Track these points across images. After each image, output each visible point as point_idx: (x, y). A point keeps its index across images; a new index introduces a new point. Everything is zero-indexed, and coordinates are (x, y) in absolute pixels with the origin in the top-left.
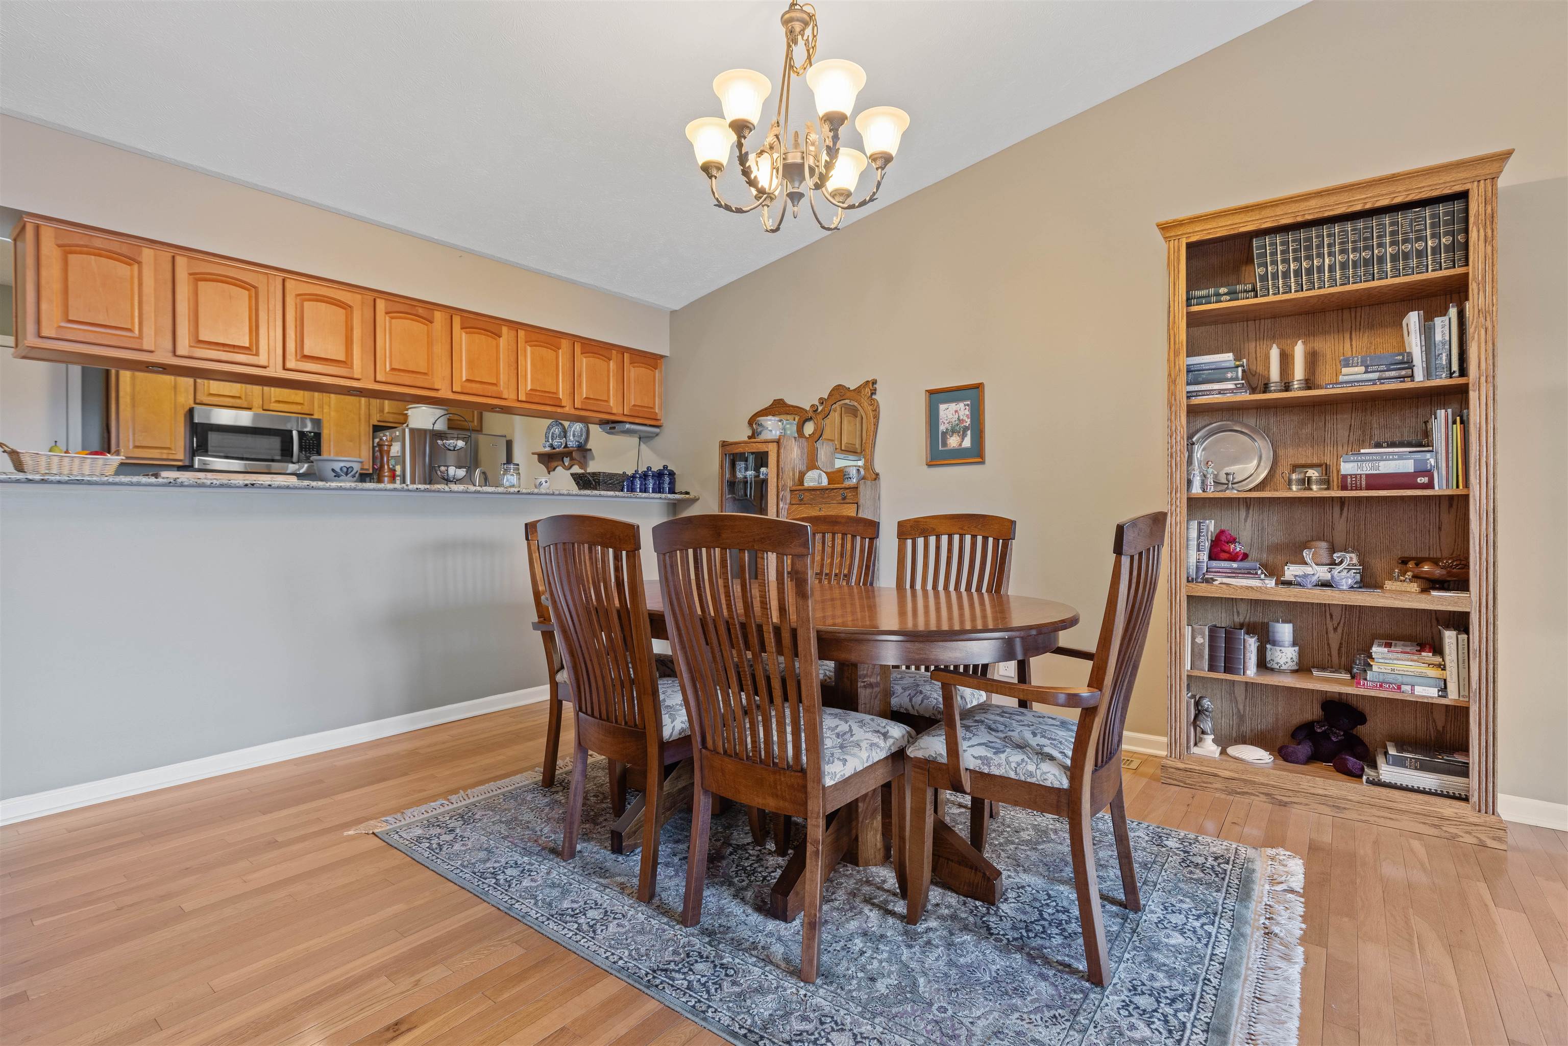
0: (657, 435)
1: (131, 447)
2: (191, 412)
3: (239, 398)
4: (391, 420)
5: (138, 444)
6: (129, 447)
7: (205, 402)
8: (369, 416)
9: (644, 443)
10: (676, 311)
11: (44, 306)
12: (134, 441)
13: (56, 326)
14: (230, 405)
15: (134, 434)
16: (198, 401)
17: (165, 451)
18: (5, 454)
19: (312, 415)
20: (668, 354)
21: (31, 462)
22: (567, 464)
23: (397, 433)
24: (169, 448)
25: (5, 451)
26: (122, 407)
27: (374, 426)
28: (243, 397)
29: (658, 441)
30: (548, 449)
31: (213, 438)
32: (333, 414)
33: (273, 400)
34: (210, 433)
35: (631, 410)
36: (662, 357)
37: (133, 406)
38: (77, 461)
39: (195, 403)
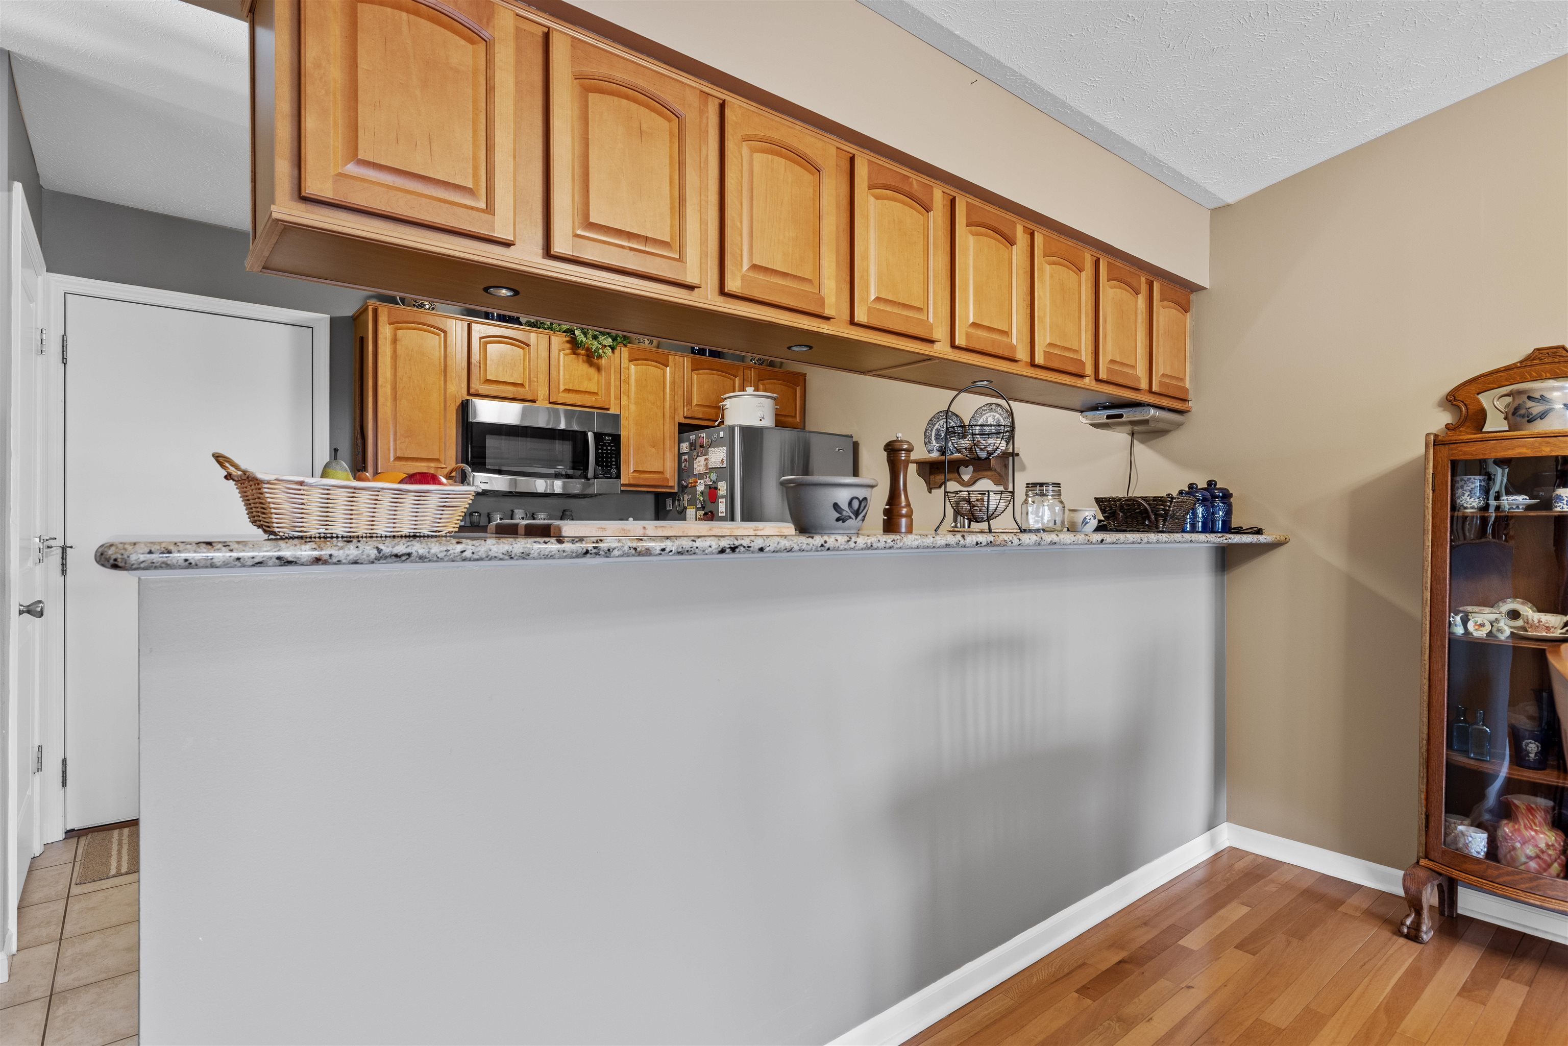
0: (1179, 425)
1: (392, 459)
2: (464, 408)
3: (522, 385)
4: (700, 416)
5: (399, 454)
6: (389, 459)
7: (481, 392)
8: (674, 410)
9: (1143, 442)
10: (1229, 205)
11: (310, 123)
12: (395, 450)
13: (332, 172)
14: (511, 396)
15: (395, 440)
16: (472, 391)
17: (433, 465)
18: (231, 483)
19: (608, 409)
20: (1206, 285)
21: (287, 506)
22: (966, 478)
23: (722, 434)
24: (438, 460)
25: (228, 477)
26: (381, 399)
27: (680, 424)
28: (526, 385)
29: (1176, 440)
30: (935, 455)
31: (492, 443)
32: (633, 407)
33: (562, 388)
34: (487, 436)
35: (1161, 384)
36: (1199, 288)
37: (395, 398)
38: (386, 500)
39: (469, 394)
